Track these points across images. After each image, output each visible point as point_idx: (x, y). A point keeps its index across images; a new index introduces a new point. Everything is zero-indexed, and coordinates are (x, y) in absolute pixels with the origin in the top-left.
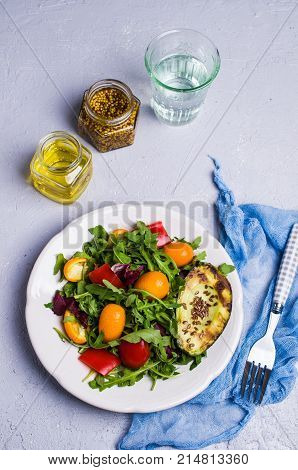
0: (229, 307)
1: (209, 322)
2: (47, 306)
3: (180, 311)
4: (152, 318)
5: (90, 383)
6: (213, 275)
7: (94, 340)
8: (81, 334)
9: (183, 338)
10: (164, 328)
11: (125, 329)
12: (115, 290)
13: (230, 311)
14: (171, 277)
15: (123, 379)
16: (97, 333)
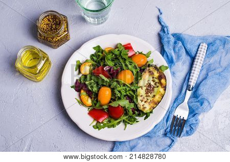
0: (165, 88)
1: (154, 96)
2: (72, 87)
3: (139, 90)
4: (125, 94)
5: (93, 126)
6: (156, 72)
7: (95, 105)
8: (89, 102)
9: (141, 104)
10: (131, 99)
11: (111, 99)
12: (106, 79)
13: (165, 90)
14: (135, 72)
15: (110, 124)
16: (97, 101)
